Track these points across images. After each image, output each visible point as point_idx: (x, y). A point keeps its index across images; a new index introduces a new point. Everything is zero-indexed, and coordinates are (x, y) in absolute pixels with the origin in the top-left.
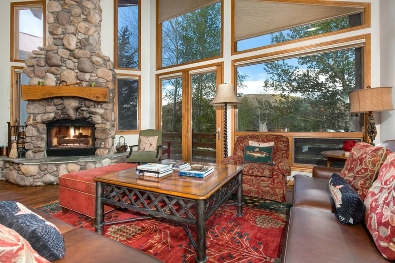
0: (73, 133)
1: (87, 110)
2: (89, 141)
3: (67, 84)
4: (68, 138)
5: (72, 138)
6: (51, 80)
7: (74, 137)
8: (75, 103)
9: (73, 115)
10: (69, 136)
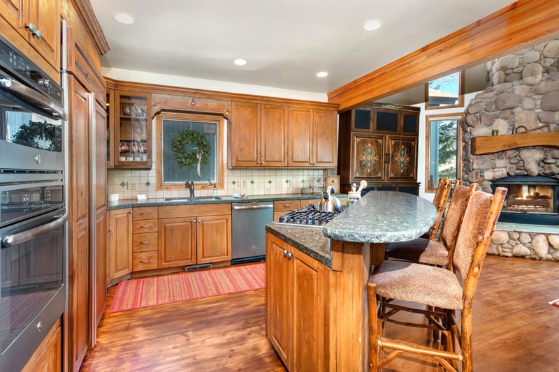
0: (526, 193)
1: (555, 163)
2: (549, 204)
3: (526, 129)
4: (519, 198)
5: (524, 198)
6: (502, 127)
7: (527, 197)
8: (538, 155)
9: (535, 169)
10: (522, 196)
